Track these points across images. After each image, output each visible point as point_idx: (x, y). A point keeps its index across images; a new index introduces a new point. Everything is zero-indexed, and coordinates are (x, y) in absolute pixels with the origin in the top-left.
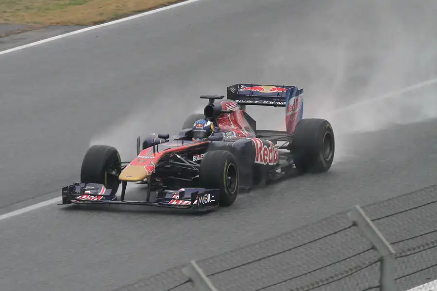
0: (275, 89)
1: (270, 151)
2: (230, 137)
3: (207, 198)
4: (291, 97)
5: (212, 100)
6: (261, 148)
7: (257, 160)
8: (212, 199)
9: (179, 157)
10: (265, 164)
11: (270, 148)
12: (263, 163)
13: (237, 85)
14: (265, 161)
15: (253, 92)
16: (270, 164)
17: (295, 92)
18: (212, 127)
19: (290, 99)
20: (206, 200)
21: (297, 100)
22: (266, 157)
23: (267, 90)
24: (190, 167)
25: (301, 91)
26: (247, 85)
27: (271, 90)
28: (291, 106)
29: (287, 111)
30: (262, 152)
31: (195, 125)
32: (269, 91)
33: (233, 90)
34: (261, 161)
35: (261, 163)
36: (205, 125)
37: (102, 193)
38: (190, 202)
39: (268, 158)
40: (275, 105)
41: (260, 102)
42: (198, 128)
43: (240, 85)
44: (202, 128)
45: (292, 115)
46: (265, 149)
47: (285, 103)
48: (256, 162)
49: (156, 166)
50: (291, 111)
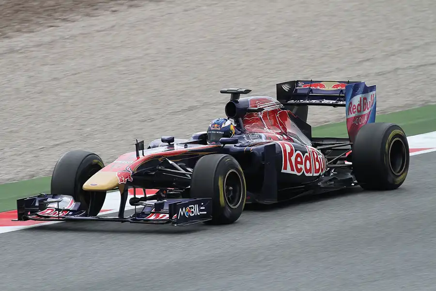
0: (338, 86)
1: (307, 158)
2: (254, 141)
3: (193, 210)
4: (353, 95)
5: (236, 95)
6: (291, 154)
7: (285, 168)
8: (200, 210)
9: (171, 162)
10: (299, 174)
11: (306, 154)
12: (295, 172)
13: (294, 82)
14: (299, 170)
15: (311, 91)
16: (307, 175)
17: (361, 89)
18: (232, 128)
19: (352, 97)
20: (193, 212)
21: (365, 99)
22: (299, 166)
23: (329, 88)
24: (184, 174)
25: (373, 88)
26: (305, 82)
27: (333, 87)
28: (354, 106)
29: (349, 111)
30: (293, 159)
31: (210, 126)
32: (331, 89)
33: (286, 88)
34: (292, 170)
35: (293, 173)
36: (223, 126)
37: (69, 207)
38: (168, 216)
39: (303, 167)
40: (334, 105)
41: (318, 102)
42: (214, 129)
43: (298, 81)
44: (219, 129)
45: (358, 118)
46: (298, 155)
47: (345, 103)
48: (283, 171)
49: (133, 173)
50: (354, 113)
